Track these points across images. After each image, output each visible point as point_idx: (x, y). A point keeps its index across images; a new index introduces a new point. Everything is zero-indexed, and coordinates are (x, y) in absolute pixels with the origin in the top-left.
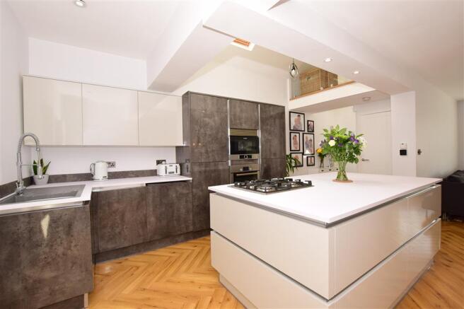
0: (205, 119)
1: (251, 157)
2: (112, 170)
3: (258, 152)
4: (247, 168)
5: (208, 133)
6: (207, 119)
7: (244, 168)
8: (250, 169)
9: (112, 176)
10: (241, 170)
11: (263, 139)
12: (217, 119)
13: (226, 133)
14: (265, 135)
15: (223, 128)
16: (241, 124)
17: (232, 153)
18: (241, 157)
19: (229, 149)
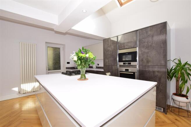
0: (108, 48)
1: (130, 64)
4: (128, 70)
5: (109, 53)
7: (126, 70)
8: (130, 71)
10: (124, 70)
11: (140, 53)
12: (112, 47)
13: (116, 53)
14: (142, 49)
15: (115, 51)
16: (124, 47)
17: (119, 61)
18: (124, 64)
19: (118, 59)
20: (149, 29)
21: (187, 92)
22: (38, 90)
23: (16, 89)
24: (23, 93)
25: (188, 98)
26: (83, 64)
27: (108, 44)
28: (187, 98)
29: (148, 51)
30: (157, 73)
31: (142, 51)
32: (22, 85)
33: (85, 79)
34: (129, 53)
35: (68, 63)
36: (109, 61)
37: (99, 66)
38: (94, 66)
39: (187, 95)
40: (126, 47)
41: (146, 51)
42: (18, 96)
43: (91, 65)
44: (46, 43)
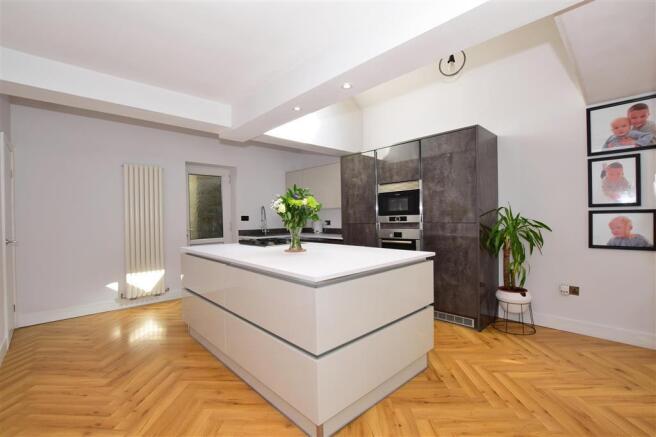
0: (353, 180)
1: (405, 219)
2: (328, 227)
3: (418, 213)
4: (400, 235)
5: (356, 193)
6: (355, 179)
7: (396, 234)
8: (404, 237)
9: (325, 231)
10: (392, 236)
11: (427, 193)
12: (364, 177)
13: (373, 191)
14: (431, 185)
15: (370, 186)
16: (391, 177)
17: (381, 214)
18: (391, 219)
19: (377, 209)
20: (444, 138)
21: (523, 282)
22: (163, 291)
23: (114, 286)
24: (132, 299)
25: (527, 293)
26: (297, 220)
27: (353, 170)
28: (524, 295)
29: (442, 189)
30: (460, 241)
31: (429, 189)
32: (128, 276)
33: (300, 249)
34: (403, 194)
35: (245, 218)
36: (355, 213)
37: (331, 227)
38: (318, 227)
39: (524, 287)
40: (396, 178)
41: (439, 189)
42: (117, 307)
43: (308, 226)
44: (187, 163)
